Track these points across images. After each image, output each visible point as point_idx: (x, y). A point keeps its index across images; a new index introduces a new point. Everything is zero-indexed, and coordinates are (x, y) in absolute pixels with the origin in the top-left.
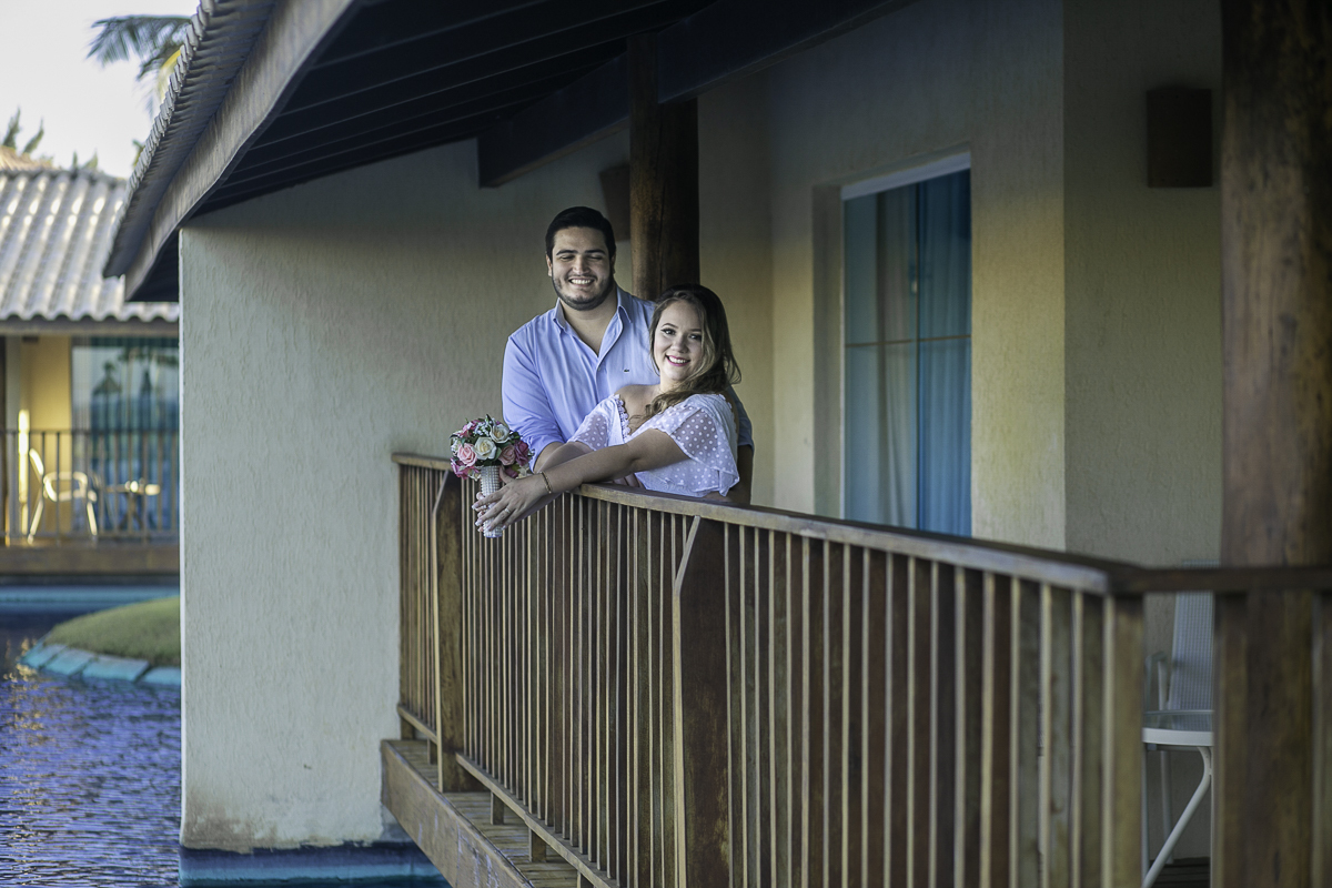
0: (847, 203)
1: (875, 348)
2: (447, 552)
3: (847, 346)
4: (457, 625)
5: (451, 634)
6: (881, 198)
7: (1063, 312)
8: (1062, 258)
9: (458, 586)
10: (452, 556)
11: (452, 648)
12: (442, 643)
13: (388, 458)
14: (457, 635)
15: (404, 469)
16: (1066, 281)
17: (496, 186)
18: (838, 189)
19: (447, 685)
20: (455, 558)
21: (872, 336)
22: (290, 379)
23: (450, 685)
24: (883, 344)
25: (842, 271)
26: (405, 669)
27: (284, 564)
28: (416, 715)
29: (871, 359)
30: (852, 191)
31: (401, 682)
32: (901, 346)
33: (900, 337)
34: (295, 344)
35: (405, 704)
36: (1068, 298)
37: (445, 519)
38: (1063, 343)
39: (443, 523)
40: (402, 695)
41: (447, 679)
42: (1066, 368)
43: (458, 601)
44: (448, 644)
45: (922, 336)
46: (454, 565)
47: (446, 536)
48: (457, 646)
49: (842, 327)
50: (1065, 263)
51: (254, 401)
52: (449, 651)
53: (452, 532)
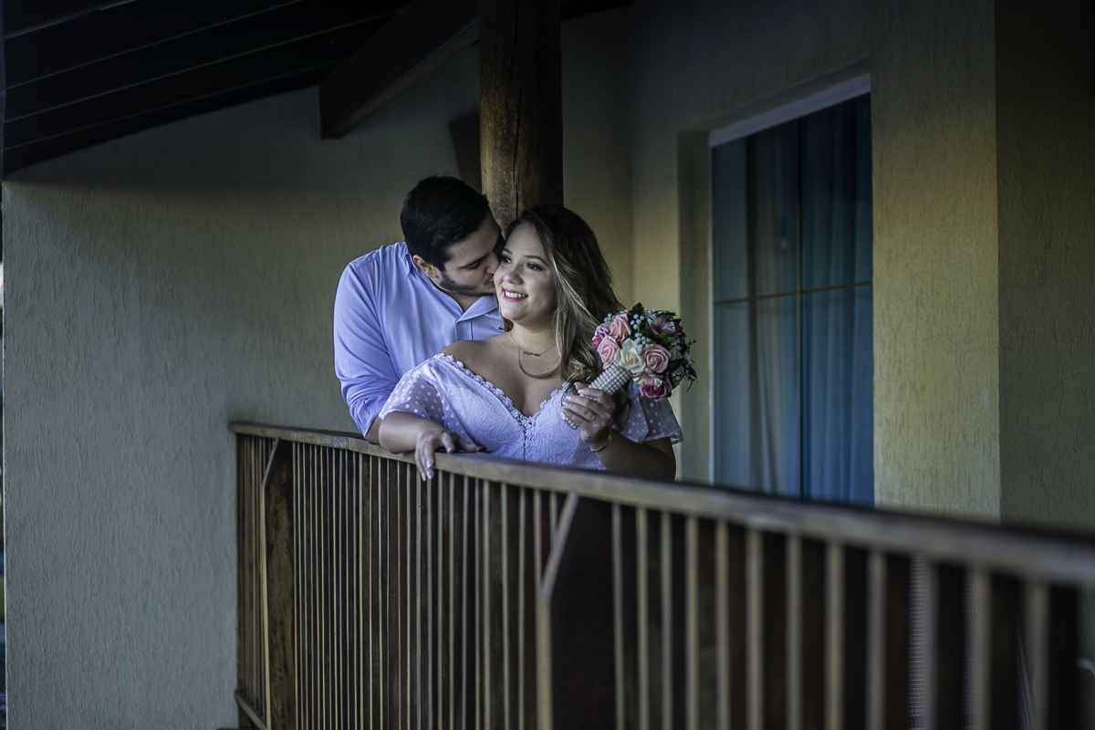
0: (715, 150)
1: (745, 304)
2: (277, 529)
3: (716, 304)
4: (289, 612)
5: (282, 622)
6: (751, 141)
7: (996, 243)
8: (994, 181)
9: (291, 569)
10: (283, 534)
11: (283, 638)
12: (272, 631)
13: (223, 428)
14: (289, 623)
15: (241, 439)
16: (1000, 207)
17: (339, 136)
18: (705, 135)
19: (278, 679)
20: (287, 537)
21: (743, 292)
22: (119, 342)
23: (281, 679)
24: (753, 299)
25: (710, 224)
26: (241, 653)
27: (113, 540)
28: (251, 704)
29: (741, 317)
30: (719, 137)
31: (239, 667)
32: (773, 302)
33: (772, 290)
34: (124, 305)
35: (242, 691)
36: (1001, 227)
37: (275, 493)
38: (996, 281)
39: (273, 498)
40: (241, 682)
41: (278, 673)
42: (1000, 311)
43: (290, 585)
44: (278, 634)
45: (804, 288)
46: (285, 544)
47: (276, 512)
48: (289, 635)
49: (710, 284)
50: (998, 185)
51: (80, 367)
52: (279, 642)
53: (282, 507)
